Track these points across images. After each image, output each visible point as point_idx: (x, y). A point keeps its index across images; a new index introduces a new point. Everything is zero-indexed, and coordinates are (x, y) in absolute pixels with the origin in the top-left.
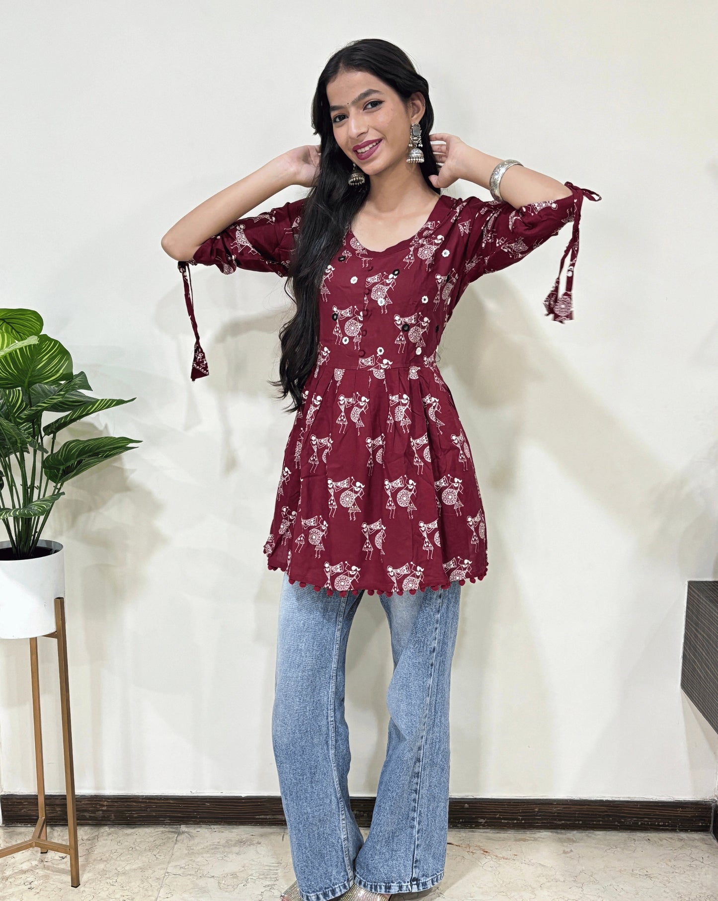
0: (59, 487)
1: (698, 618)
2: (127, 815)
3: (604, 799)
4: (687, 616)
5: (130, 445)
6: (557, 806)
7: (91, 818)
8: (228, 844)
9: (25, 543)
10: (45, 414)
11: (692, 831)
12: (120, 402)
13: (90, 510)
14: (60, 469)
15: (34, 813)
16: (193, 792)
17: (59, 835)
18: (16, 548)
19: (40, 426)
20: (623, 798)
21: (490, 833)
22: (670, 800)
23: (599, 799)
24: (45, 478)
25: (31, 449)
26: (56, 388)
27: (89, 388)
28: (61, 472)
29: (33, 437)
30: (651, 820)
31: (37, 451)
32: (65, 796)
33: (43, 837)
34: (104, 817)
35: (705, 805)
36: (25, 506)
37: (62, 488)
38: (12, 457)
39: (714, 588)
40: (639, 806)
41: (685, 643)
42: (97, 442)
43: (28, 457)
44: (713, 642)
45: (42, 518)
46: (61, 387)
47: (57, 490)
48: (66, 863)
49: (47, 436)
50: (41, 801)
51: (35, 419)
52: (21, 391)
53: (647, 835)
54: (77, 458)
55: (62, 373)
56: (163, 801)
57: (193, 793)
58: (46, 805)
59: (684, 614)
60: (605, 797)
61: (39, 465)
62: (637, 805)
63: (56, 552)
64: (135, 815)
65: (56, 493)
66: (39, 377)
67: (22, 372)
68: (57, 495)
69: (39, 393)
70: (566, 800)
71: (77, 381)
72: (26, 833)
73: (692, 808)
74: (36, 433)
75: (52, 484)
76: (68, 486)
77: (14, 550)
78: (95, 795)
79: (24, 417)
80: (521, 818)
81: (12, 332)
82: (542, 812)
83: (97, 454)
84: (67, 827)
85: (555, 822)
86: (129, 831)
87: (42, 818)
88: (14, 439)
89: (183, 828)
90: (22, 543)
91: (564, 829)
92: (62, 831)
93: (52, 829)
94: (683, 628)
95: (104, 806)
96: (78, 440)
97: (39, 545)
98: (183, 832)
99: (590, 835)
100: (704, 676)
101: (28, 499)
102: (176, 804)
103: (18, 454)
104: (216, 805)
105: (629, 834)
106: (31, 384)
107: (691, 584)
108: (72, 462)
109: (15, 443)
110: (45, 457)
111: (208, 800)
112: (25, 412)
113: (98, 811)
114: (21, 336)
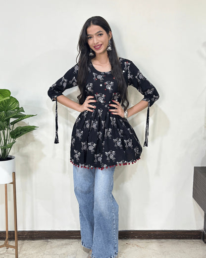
0: (14, 140)
4: (194, 176)
5: (35, 128)
6: (158, 232)
7: (23, 238)
8: (63, 245)
9: (4, 156)
10: (11, 119)
11: (196, 239)
12: (33, 116)
13: (23, 147)
15: (5, 237)
16: (52, 229)
17: (12, 243)
18: (2, 159)
19: (9, 122)
21: (139, 240)
22: (190, 230)
24: (10, 137)
25: (6, 129)
26: (14, 112)
27: (24, 112)
28: (15, 136)
30: (185, 236)
31: (9, 130)
32: (14, 231)
33: (7, 244)
35: (200, 231)
36: (4, 145)
38: (1, 131)
39: (201, 168)
40: (181, 232)
41: (194, 184)
42: (26, 127)
43: (6, 131)
45: (9, 149)
46: (16, 111)
48: (14, 252)
50: (7, 233)
51: (8, 120)
52: (4, 113)
53: (184, 240)
55: (16, 107)
56: (43, 232)
60: (171, 229)
61: (9, 134)
63: (13, 159)
64: (35, 237)
66: (9, 109)
67: (5, 107)
68: (14, 143)
69: (9, 113)
70: (160, 230)
71: (20, 109)
72: (2, 243)
73: (196, 232)
74: (8, 124)
75: (12, 139)
76: (17, 140)
78: (23, 231)
79: (5, 120)
80: (147, 236)
81: (2, 96)
82: (153, 234)
83: (25, 131)
84: (15, 241)
85: (157, 237)
86: (33, 241)
87: (7, 238)
89: (49, 240)
91: (160, 239)
93: (10, 241)
94: (193, 180)
95: (26, 234)
96: (21, 127)
97: (8, 157)
98: (49, 242)
99: (167, 240)
101: (5, 143)
102: (47, 233)
103: (3, 130)
104: (59, 233)
105: (179, 240)
106: (7, 111)
107: (195, 167)
108: (19, 133)
109: (2, 127)
110: (11, 131)
111: (56, 232)
112: (5, 118)
113: (24, 235)
114: (4, 97)
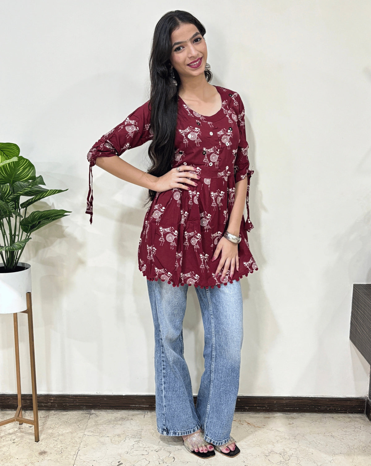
0: (28, 235)
1: (358, 303)
2: (64, 405)
3: (310, 397)
4: (353, 302)
5: (66, 214)
6: (286, 400)
7: (45, 406)
8: (116, 420)
9: (11, 264)
10: (21, 197)
11: (355, 413)
12: (60, 191)
13: (45, 247)
14: (29, 226)
15: (16, 404)
16: (98, 393)
17: (29, 415)
18: (6, 267)
19: (18, 203)
20: (320, 396)
21: (252, 414)
22: (344, 397)
23: (307, 396)
24: (21, 230)
25: (14, 216)
26: (27, 184)
27: (44, 184)
28: (30, 227)
29: (15, 209)
30: (334, 407)
31: (18, 216)
32: (32, 395)
33: (20, 416)
34: (52, 406)
35: (362, 400)
36: (11, 245)
37: (30, 236)
38: (4, 219)
39: (367, 288)
41: (352, 316)
42: (49, 212)
43: (13, 220)
44: (366, 315)
45: (20, 251)
46: (30, 183)
47: (27, 237)
48: (32, 430)
49: (22, 209)
50: (19, 397)
51: (16, 200)
52: (9, 186)
53: (332, 415)
54: (38, 220)
56: (82, 398)
58: (22, 399)
59: (351, 301)
60: (310, 395)
61: (18, 224)
62: (327, 400)
63: (27, 269)
64: (68, 405)
65: (27, 238)
66: (18, 178)
67: (10, 176)
68: (28, 239)
69: (18, 187)
70: (290, 397)
71: (38, 180)
72: (11, 414)
73: (355, 401)
74: (16, 207)
75: (25, 234)
76: (33, 235)
77: (5, 267)
78: (47, 395)
79: (11, 199)
80: (267, 406)
81: (4, 154)
82: (277, 403)
83: (48, 218)
84: (33, 411)
85: (285, 408)
86: (65, 413)
87: (20, 406)
88: (5, 210)
89: (93, 411)
90: (10, 264)
91: (289, 412)
92: (30, 413)
93: (25, 412)
94: (351, 308)
95: (52, 400)
96: (39, 211)
97: (18, 265)
98: (93, 414)
99: (302, 415)
100: (362, 333)
101: (12, 241)
102: (89, 399)
103: (7, 218)
104: (110, 399)
105: (323, 414)
106: (14, 182)
107: (355, 286)
108: (36, 222)
109: (5, 212)
110: (21, 220)
111: (106, 397)
112: (11, 196)
113: (49, 402)
114: (8, 157)
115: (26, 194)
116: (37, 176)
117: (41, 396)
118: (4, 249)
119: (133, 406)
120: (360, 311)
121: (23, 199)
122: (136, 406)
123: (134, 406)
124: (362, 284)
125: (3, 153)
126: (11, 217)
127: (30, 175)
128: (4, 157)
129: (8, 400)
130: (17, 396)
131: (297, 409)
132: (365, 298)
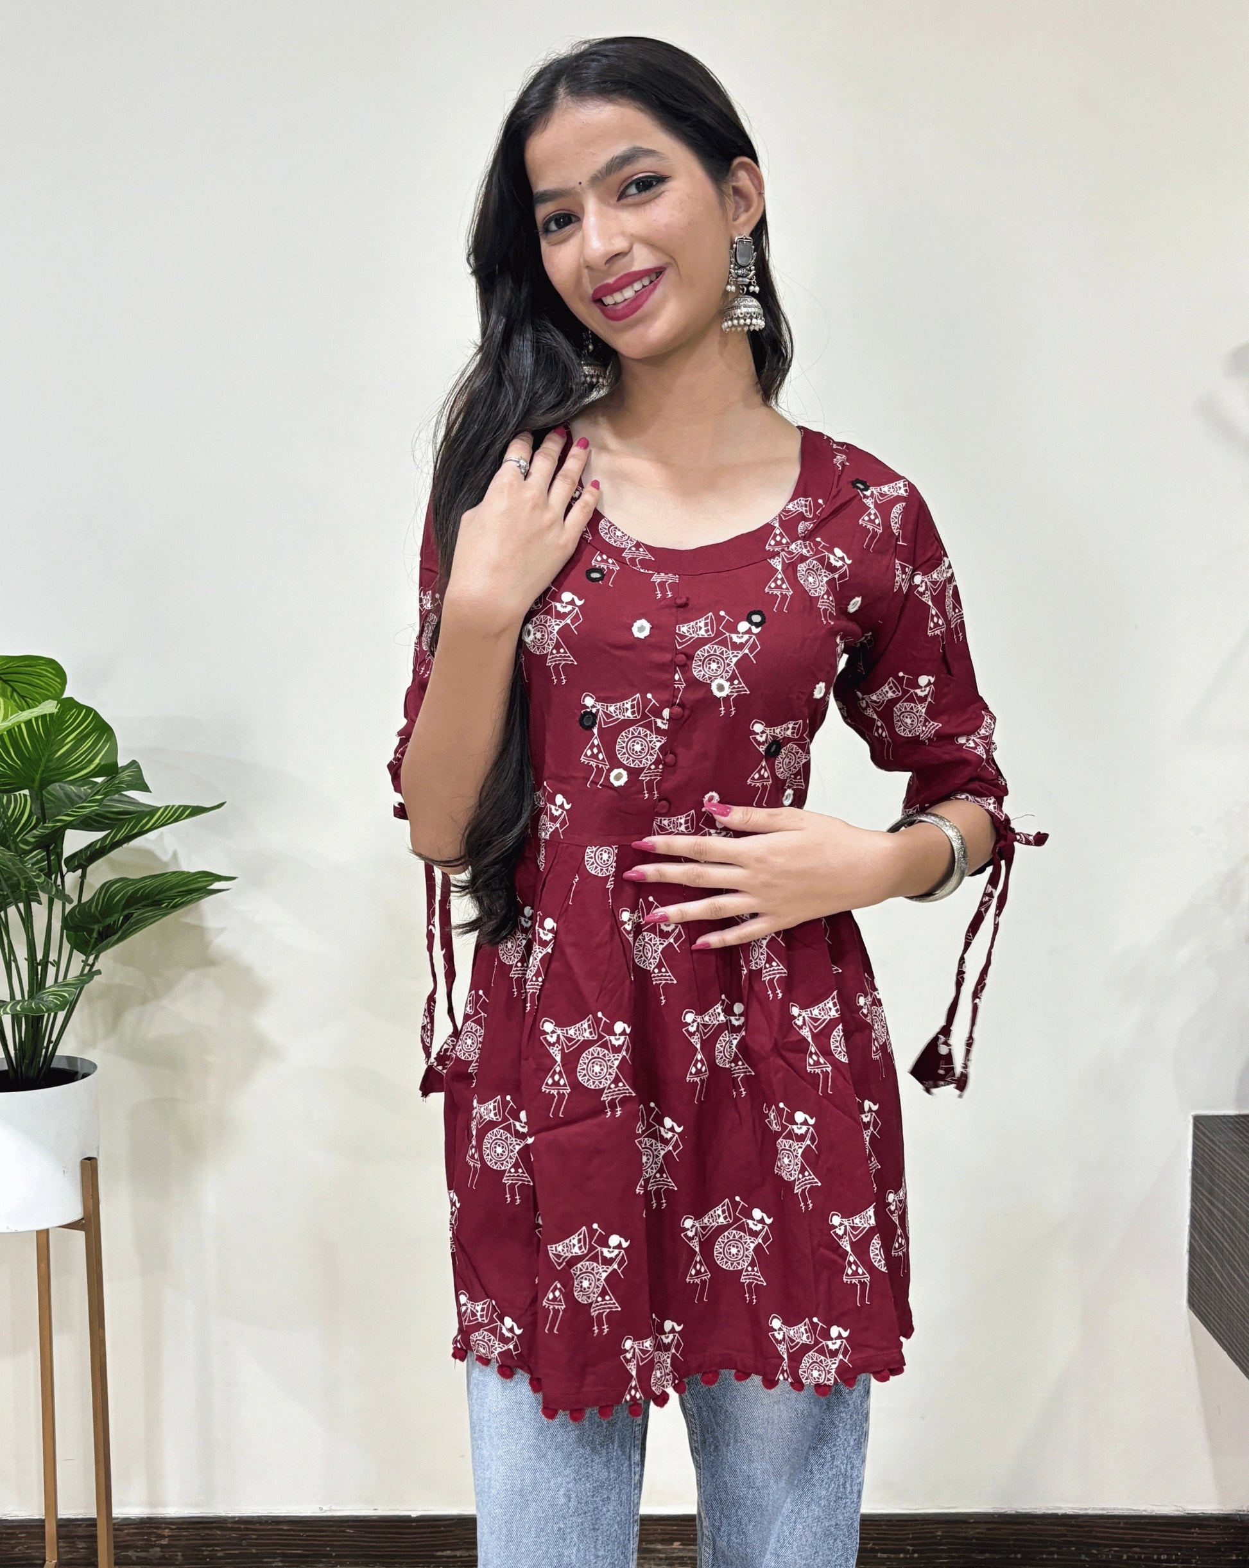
0: (90, 961)
1: (1212, 1181)
2: (205, 1553)
3: (1060, 1512)
4: (1195, 1177)
5: (216, 886)
6: (975, 1526)
7: (140, 1561)
9: (32, 1061)
10: (69, 833)
12: (197, 811)
13: (144, 1001)
14: (93, 930)
15: (37, 1554)
16: (325, 1508)
18: (15, 1071)
19: (59, 855)
20: (1094, 1509)
22: (1177, 1513)
23: (1050, 1512)
24: (67, 947)
25: (44, 897)
26: (89, 791)
27: (144, 788)
28: (95, 935)
29: (49, 875)
30: (1144, 1551)
31: (56, 900)
32: (94, 1520)
34: (163, 1558)
35: (1242, 1521)
36: (31, 996)
37: (96, 964)
38: (12, 911)
39: (1238, 1126)
40: (1122, 1525)
41: (1193, 1226)
42: (160, 881)
43: (39, 911)
44: (1240, 1222)
45: (61, 1015)
46: (96, 788)
47: (87, 968)
49: (71, 873)
50: (51, 1531)
51: (51, 843)
52: (29, 798)
54: (122, 911)
55: (99, 764)
56: (270, 1527)
57: (325, 1511)
58: (59, 1537)
59: (1189, 1175)
60: (1060, 1508)
61: (57, 925)
62: (1119, 1523)
63: (84, 1076)
64: (220, 1554)
65: (86, 972)
66: (59, 772)
67: (30, 762)
68: (89, 974)
69: (60, 800)
70: (992, 1515)
71: (125, 776)
73: (1216, 1527)
74: (52, 869)
75: (78, 957)
76: (106, 960)
77: (11, 1074)
78: (148, 1518)
79: (33, 840)
80: (911, 1548)
81: (12, 696)
82: (947, 1537)
83: (158, 903)
85: (973, 1555)
87: (52, 1562)
88: (15, 879)
90: (26, 1061)
94: (1188, 1198)
95: (164, 1537)
96: (127, 879)
97: (54, 1065)
100: (1228, 1285)
101: (37, 984)
102: (294, 1531)
103: (21, 905)
104: (366, 1532)
106: (45, 783)
107: (1200, 1123)
108: (116, 916)
109: (15, 887)
110: (67, 911)
111: (351, 1524)
112: (34, 831)
113: (153, 1546)
114: (27, 702)
115: (86, 824)
116: (122, 762)
117: (127, 1523)
118: (8, 1010)
119: (445, 1553)
120: (1218, 1209)
121: (75, 841)
122: (458, 1553)
123: (448, 1553)
124: (1224, 1116)
125: (9, 689)
126: (34, 901)
127: (97, 761)
128: (15, 701)
129: (12, 1539)
130: (44, 1526)
131: (1015, 1558)
132: (1234, 1161)
